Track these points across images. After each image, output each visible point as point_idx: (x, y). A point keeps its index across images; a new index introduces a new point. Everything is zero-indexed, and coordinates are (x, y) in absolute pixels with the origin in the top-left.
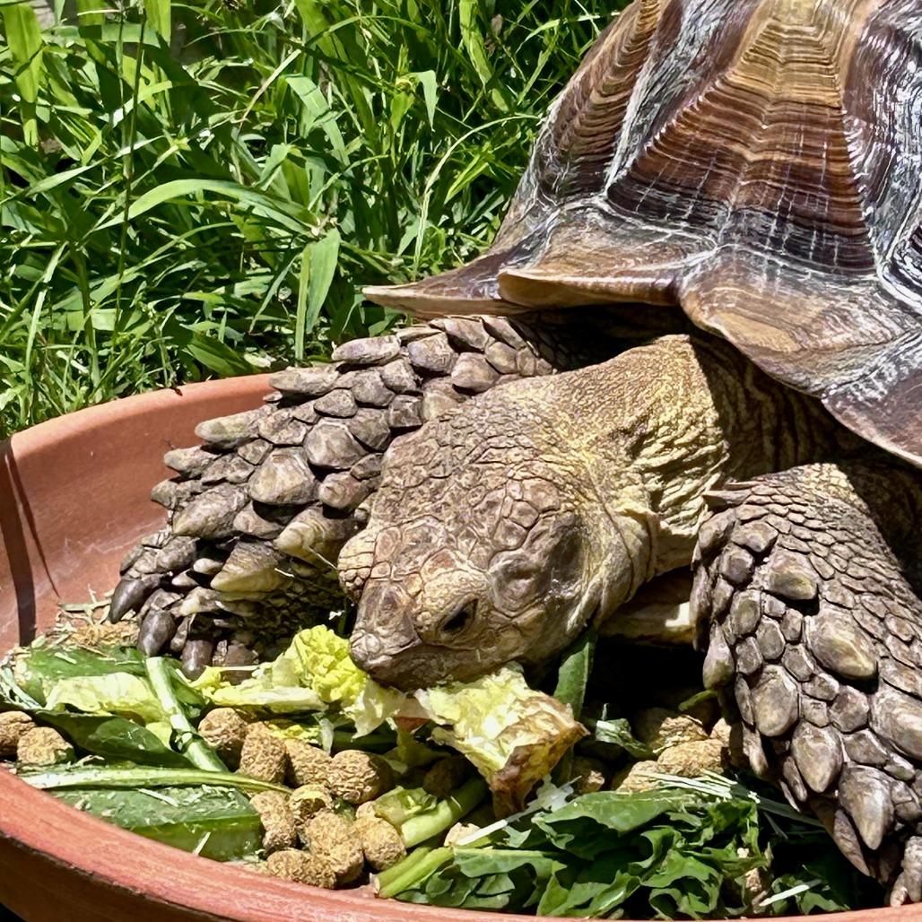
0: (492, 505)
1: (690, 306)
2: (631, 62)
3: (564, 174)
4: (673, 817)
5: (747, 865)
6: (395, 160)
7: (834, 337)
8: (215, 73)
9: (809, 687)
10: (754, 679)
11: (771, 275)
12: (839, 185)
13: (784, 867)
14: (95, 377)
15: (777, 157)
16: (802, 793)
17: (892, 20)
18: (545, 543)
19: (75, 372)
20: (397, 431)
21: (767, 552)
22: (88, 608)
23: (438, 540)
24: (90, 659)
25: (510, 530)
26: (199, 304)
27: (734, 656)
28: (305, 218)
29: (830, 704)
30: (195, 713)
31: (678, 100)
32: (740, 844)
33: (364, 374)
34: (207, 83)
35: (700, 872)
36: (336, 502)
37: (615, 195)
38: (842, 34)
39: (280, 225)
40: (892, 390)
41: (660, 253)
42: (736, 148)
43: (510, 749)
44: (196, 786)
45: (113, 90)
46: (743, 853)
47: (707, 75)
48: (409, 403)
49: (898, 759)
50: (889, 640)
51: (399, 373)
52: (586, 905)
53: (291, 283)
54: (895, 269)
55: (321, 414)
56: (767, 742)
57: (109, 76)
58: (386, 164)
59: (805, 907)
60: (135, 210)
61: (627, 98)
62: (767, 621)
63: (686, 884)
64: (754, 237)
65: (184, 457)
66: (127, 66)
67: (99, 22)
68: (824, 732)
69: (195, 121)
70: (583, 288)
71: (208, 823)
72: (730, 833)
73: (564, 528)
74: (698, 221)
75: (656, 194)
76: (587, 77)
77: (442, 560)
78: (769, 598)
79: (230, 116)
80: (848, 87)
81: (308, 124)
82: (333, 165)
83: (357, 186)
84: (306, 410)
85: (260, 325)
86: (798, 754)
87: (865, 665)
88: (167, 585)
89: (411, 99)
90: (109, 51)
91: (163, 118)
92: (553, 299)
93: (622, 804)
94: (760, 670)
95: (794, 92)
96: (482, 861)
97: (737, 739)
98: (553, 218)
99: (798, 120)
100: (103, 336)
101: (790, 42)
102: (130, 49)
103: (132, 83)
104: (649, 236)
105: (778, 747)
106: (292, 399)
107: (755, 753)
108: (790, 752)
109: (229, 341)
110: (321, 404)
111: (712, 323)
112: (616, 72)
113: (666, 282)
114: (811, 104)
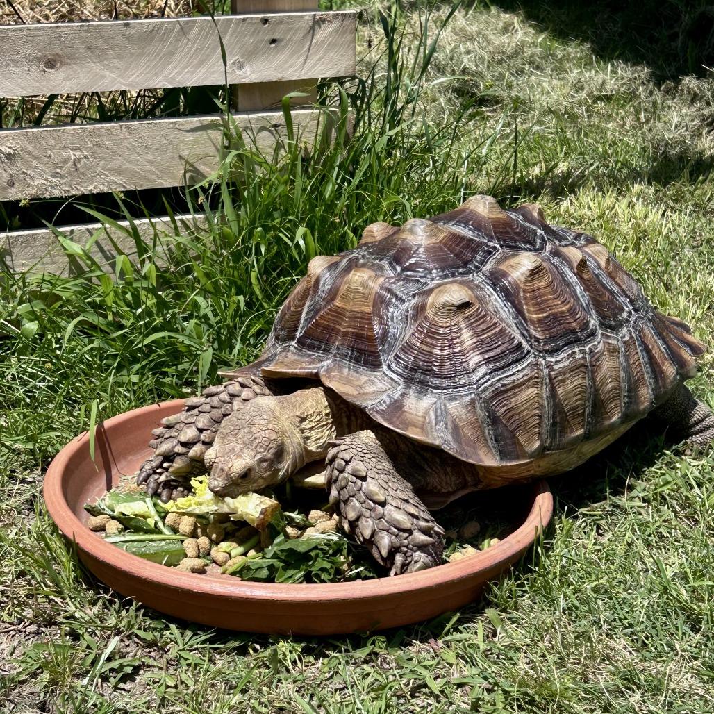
0: (255, 438)
1: (323, 379)
2: (303, 298)
3: (283, 334)
4: (319, 547)
5: (343, 563)
6: (231, 325)
7: (370, 389)
8: (171, 295)
9: (364, 505)
10: (346, 502)
11: (349, 369)
12: (371, 339)
13: (356, 562)
14: (132, 397)
15: (351, 330)
16: (362, 539)
17: (387, 285)
18: (272, 451)
19: (126, 396)
20: (225, 415)
21: (350, 461)
22: (129, 478)
23: (238, 449)
24: (130, 497)
25: (261, 446)
26: (167, 372)
27: (339, 494)
28: (201, 344)
29: (370, 510)
30: (163, 515)
31: (319, 310)
32: (341, 555)
33: (213, 398)
34: (168, 299)
35: (328, 566)
36: (206, 440)
37: (299, 342)
38: (371, 289)
39: (193, 346)
40: (388, 406)
41: (313, 361)
42: (337, 327)
43: (259, 511)
44: (164, 540)
45: (137, 302)
46: (342, 558)
47: (328, 303)
48: (228, 406)
49: (393, 528)
50: (389, 489)
51: (225, 396)
52: (291, 577)
53: (197, 365)
54: (389, 367)
55: (200, 412)
56: (350, 523)
57: (136, 296)
58: (228, 325)
59: (363, 576)
60: (145, 342)
61: (302, 310)
62: (350, 483)
63: (323, 570)
64: (344, 356)
65: (158, 431)
66: (143, 294)
67: (132, 280)
68: (369, 519)
69: (165, 312)
70: (289, 374)
71: (167, 552)
72: (338, 551)
73: (279, 446)
74: (326, 351)
75: (313, 342)
76: (290, 302)
77: (239, 456)
78: (350, 476)
79: (177, 311)
80: (373, 307)
81: (202, 312)
82: (211, 326)
83: (218, 333)
84: (195, 411)
85: (187, 379)
86: (360, 526)
87: (382, 498)
88: (155, 473)
89: (235, 305)
90: (136, 289)
91: (154, 311)
92: (279, 376)
93: (303, 542)
94: (348, 499)
95: (356, 309)
96: (257, 563)
97: (340, 522)
98: (279, 349)
99: (356, 318)
100: (134, 384)
101: (355, 292)
102: (144, 289)
103: (145, 300)
104: (310, 355)
105: (354, 524)
106: (191, 408)
107: (346, 526)
108: (358, 526)
109: (177, 384)
110: (200, 409)
111: (330, 386)
112: (299, 301)
113: (315, 371)
114: (362, 312)
